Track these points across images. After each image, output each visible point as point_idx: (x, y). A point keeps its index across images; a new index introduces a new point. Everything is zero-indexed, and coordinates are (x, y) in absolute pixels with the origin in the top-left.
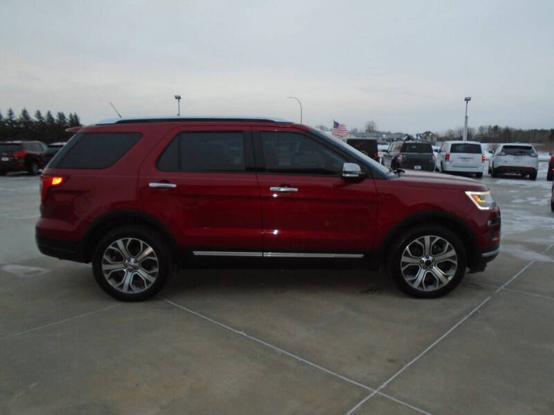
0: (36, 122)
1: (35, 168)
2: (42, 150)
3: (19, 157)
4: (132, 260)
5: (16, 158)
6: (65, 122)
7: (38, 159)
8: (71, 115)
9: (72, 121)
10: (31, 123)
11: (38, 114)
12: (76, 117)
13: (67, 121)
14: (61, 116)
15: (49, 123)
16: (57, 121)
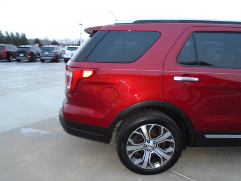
0: (6, 37)
1: (11, 58)
2: (14, 49)
3: (3, 53)
4: (151, 142)
5: (2, 53)
6: (19, 37)
7: (13, 54)
8: (22, 34)
9: (22, 37)
10: (3, 37)
11: (7, 33)
12: (24, 34)
13: (20, 36)
14: (18, 34)
15: (12, 37)
16: (16, 36)
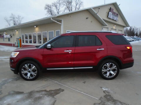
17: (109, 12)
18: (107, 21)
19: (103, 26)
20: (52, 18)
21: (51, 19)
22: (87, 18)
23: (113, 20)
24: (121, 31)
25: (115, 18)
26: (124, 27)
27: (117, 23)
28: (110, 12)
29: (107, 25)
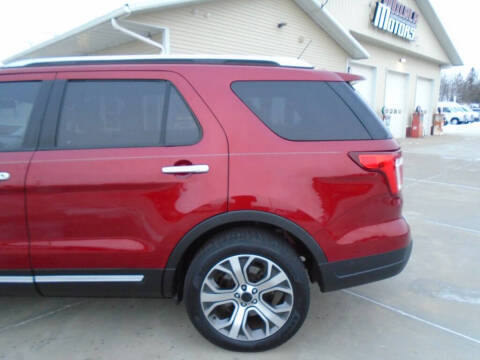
17: (377, 4)
18: (369, 38)
19: (353, 58)
20: (116, 18)
21: (114, 22)
22: (280, 26)
23: (395, 35)
24: (430, 80)
25: (405, 30)
26: (440, 65)
27: (412, 48)
28: (380, 5)
29: (365, 57)
